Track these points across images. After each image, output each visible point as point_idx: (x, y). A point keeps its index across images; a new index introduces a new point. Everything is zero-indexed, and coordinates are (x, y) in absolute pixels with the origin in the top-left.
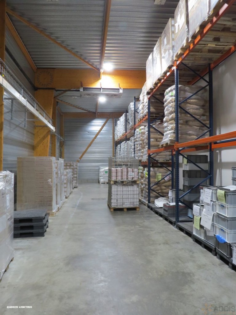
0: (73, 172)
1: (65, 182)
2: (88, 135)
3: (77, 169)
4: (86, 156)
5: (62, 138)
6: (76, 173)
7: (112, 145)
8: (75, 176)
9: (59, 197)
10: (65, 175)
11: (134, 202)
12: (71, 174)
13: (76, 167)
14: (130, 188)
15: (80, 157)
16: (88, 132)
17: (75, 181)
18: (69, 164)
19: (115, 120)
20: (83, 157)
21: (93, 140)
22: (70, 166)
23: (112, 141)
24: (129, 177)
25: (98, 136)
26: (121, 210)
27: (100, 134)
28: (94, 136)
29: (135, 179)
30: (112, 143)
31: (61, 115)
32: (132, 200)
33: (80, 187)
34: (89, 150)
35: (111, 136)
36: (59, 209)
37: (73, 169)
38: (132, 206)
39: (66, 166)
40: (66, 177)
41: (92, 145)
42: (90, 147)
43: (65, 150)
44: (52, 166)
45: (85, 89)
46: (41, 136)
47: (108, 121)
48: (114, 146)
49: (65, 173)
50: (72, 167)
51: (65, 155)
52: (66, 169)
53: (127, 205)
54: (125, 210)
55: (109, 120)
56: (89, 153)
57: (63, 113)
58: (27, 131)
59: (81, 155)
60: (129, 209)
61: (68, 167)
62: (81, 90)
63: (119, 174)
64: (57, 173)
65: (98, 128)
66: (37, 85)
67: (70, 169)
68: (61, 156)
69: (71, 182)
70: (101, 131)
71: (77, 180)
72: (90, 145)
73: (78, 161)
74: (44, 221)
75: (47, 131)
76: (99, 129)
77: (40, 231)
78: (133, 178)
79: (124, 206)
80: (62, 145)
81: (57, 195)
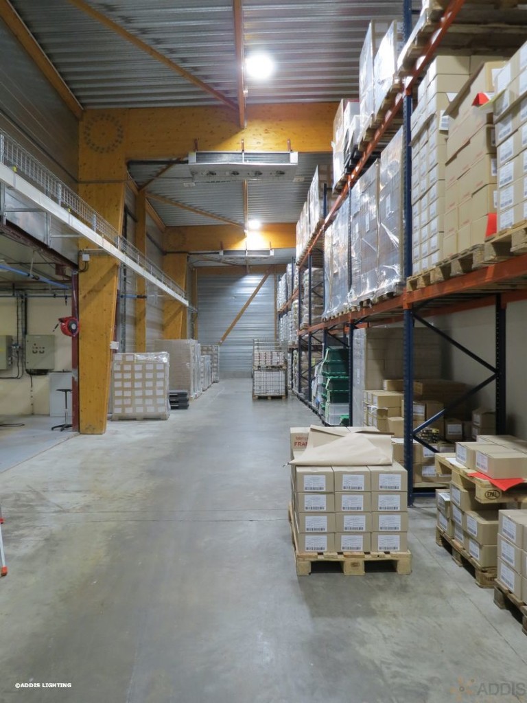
0: (211, 360)
1: (202, 370)
2: (235, 301)
3: (217, 355)
4: (233, 336)
5: (194, 309)
6: (216, 360)
7: (274, 317)
8: (215, 365)
9: (196, 385)
10: (202, 362)
11: (279, 390)
12: (209, 361)
13: (216, 352)
14: (275, 374)
15: (222, 336)
16: (235, 297)
17: (215, 373)
18: (206, 348)
19: (278, 276)
20: (228, 337)
21: (244, 310)
22: (208, 350)
23: (274, 310)
24: (274, 361)
25: (252, 303)
26: (265, 398)
27: (254, 299)
28: (245, 303)
29: (280, 364)
30: (274, 314)
31: (192, 271)
32: (277, 388)
33: (222, 382)
34: (236, 326)
35: (273, 303)
36: (196, 397)
37: (212, 355)
38: (277, 394)
39: (202, 350)
40: (202, 365)
41: (241, 318)
42: (239, 322)
43: (199, 327)
44: (189, 350)
45: (225, 252)
46: (172, 313)
47: (268, 278)
48: (276, 318)
49: (202, 360)
50: (210, 352)
51: (199, 334)
52: (202, 354)
53: (271, 393)
54: (269, 398)
55: (269, 276)
56: (237, 330)
57: (195, 267)
58: (158, 309)
59: (224, 333)
60: (274, 398)
61: (204, 352)
62: (221, 253)
63: (263, 359)
64: (194, 357)
65: (252, 290)
66: (166, 248)
67: (207, 354)
68: (193, 336)
69: (209, 374)
70: (256, 295)
71: (217, 371)
72: (238, 318)
73: (220, 344)
74: (188, 397)
75: (178, 306)
76: (253, 292)
77: (184, 404)
78: (278, 363)
79: (268, 394)
80: (194, 318)
81: (194, 381)
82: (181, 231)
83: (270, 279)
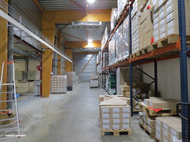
1: (76, 80)
2: (85, 61)
5: (74, 63)
6: (80, 77)
8: (80, 79)
12: (78, 78)
13: (80, 75)
14: (96, 81)
17: (80, 81)
20: (83, 71)
21: (87, 64)
23: (96, 64)
24: (95, 77)
25: (90, 62)
26: (93, 87)
28: (88, 62)
32: (96, 85)
33: (81, 83)
34: (85, 68)
35: (95, 62)
36: (74, 87)
38: (96, 86)
39: (76, 75)
42: (86, 67)
43: (75, 68)
44: (73, 75)
45: (82, 48)
46: (68, 65)
48: (96, 66)
49: (76, 77)
50: (78, 75)
51: (75, 70)
52: (76, 76)
53: (95, 86)
57: (74, 52)
58: (64, 64)
60: (95, 87)
61: (77, 75)
62: (81, 49)
63: (92, 77)
64: (74, 77)
65: (90, 58)
66: (66, 47)
68: (74, 71)
69: (78, 81)
70: (91, 60)
72: (86, 66)
73: (81, 73)
74: (72, 87)
75: (70, 63)
77: (71, 89)
78: (97, 78)
79: (94, 86)
80: (74, 66)
81: (74, 83)
82: (71, 42)
83: (95, 55)
